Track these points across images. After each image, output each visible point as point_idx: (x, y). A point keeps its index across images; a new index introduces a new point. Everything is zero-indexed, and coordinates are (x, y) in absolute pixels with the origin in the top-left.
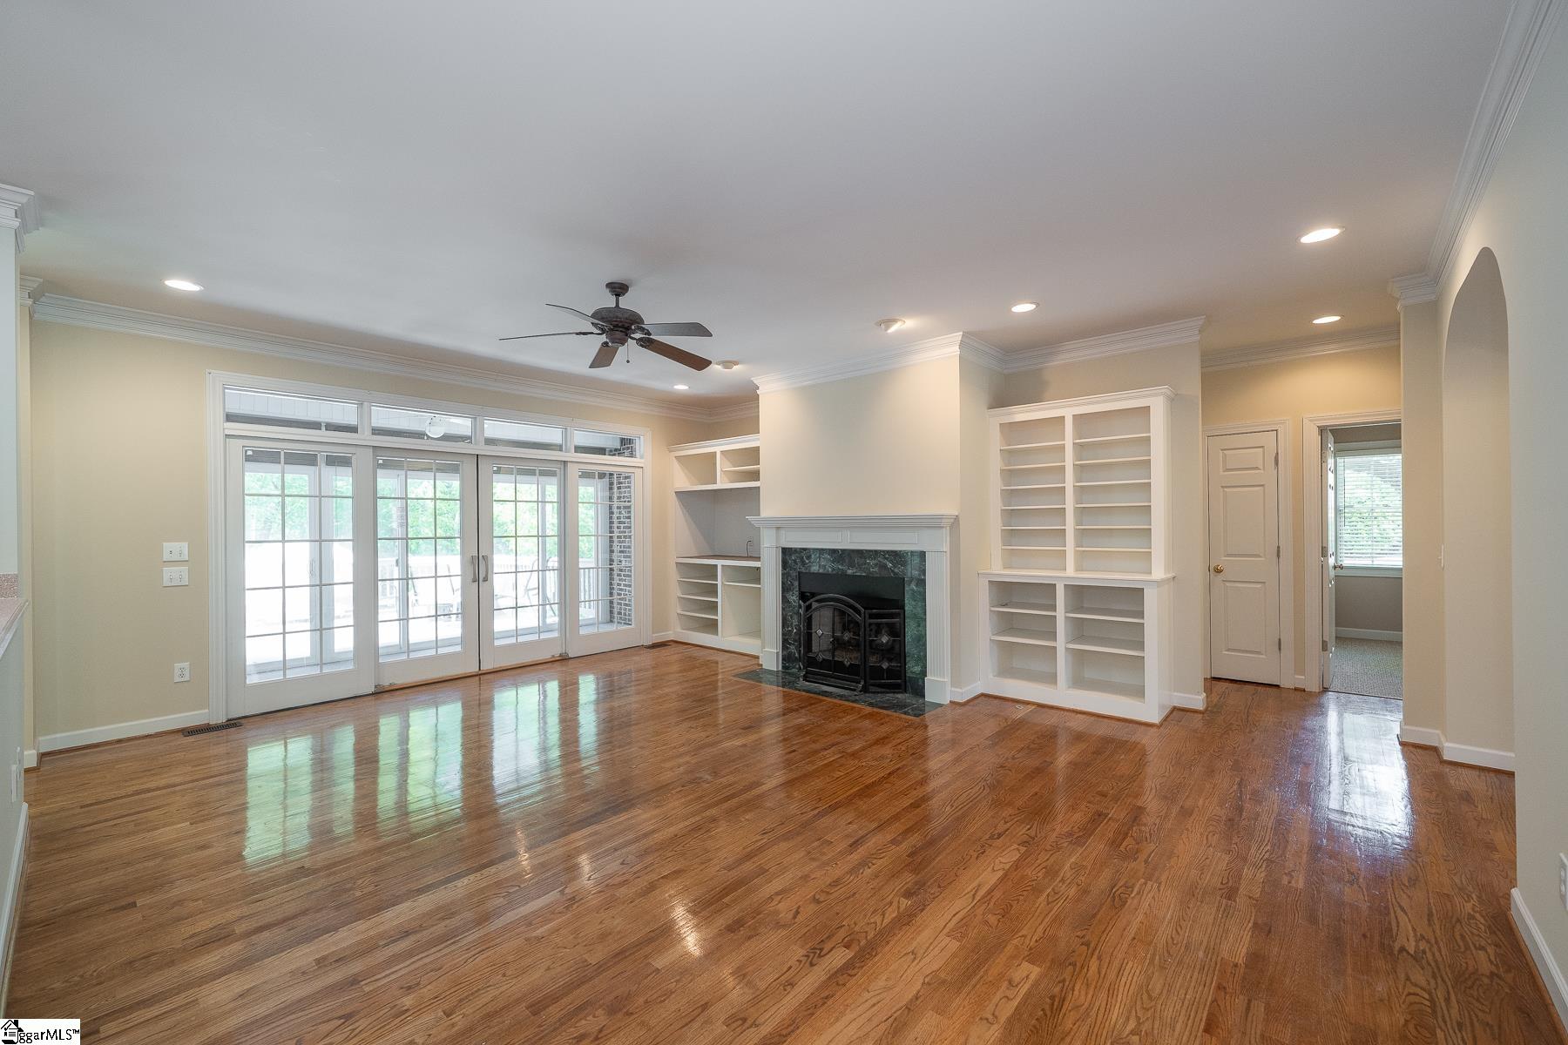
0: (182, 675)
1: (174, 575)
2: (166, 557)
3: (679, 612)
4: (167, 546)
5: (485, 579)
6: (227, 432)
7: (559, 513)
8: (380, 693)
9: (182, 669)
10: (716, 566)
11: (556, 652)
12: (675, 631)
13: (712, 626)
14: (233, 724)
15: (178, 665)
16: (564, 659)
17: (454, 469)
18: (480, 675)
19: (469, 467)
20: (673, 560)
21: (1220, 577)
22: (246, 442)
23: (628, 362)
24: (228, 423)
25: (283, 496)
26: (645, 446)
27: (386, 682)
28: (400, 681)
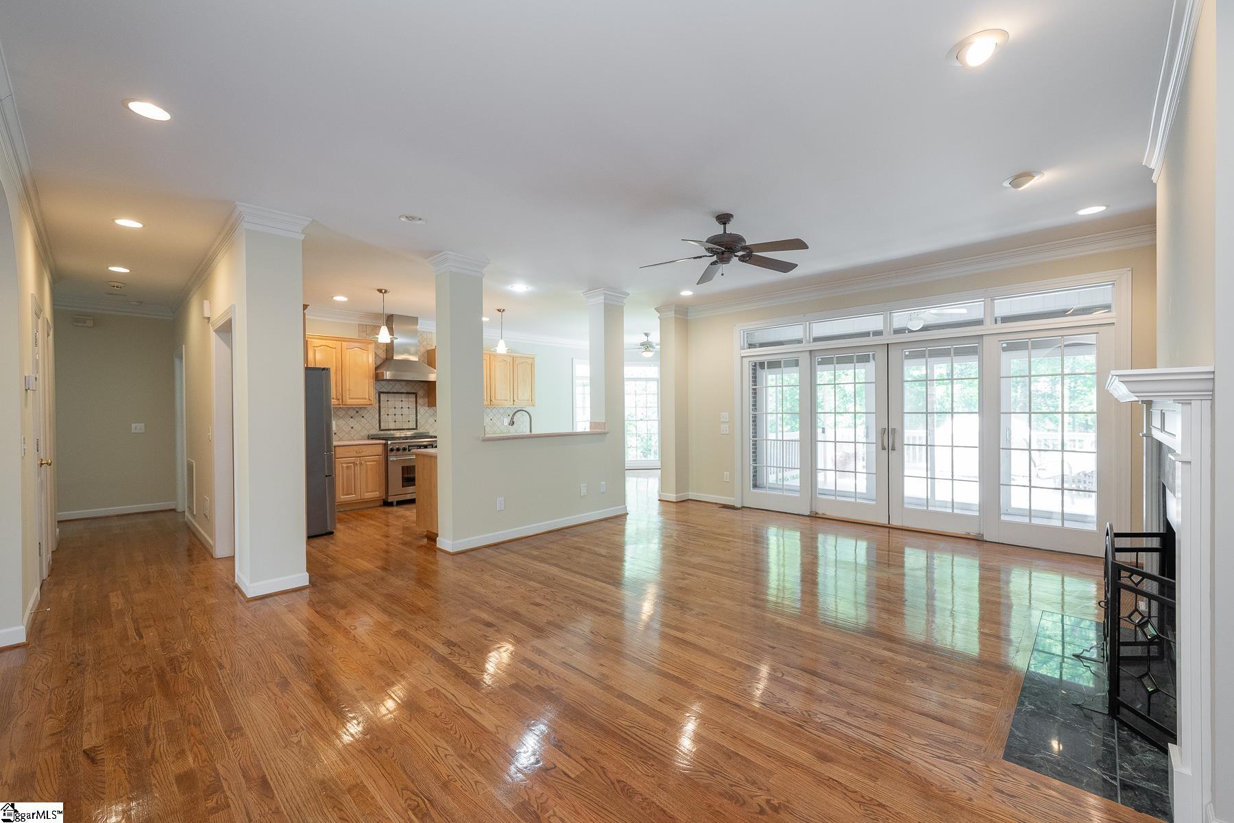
0: (726, 479)
2: (722, 419)
4: (722, 414)
5: (893, 448)
6: (742, 355)
7: (979, 389)
9: (727, 475)
11: (973, 531)
16: (979, 540)
17: (864, 359)
18: (889, 528)
19: (881, 355)
22: (750, 359)
23: (722, 275)
28: (830, 513)
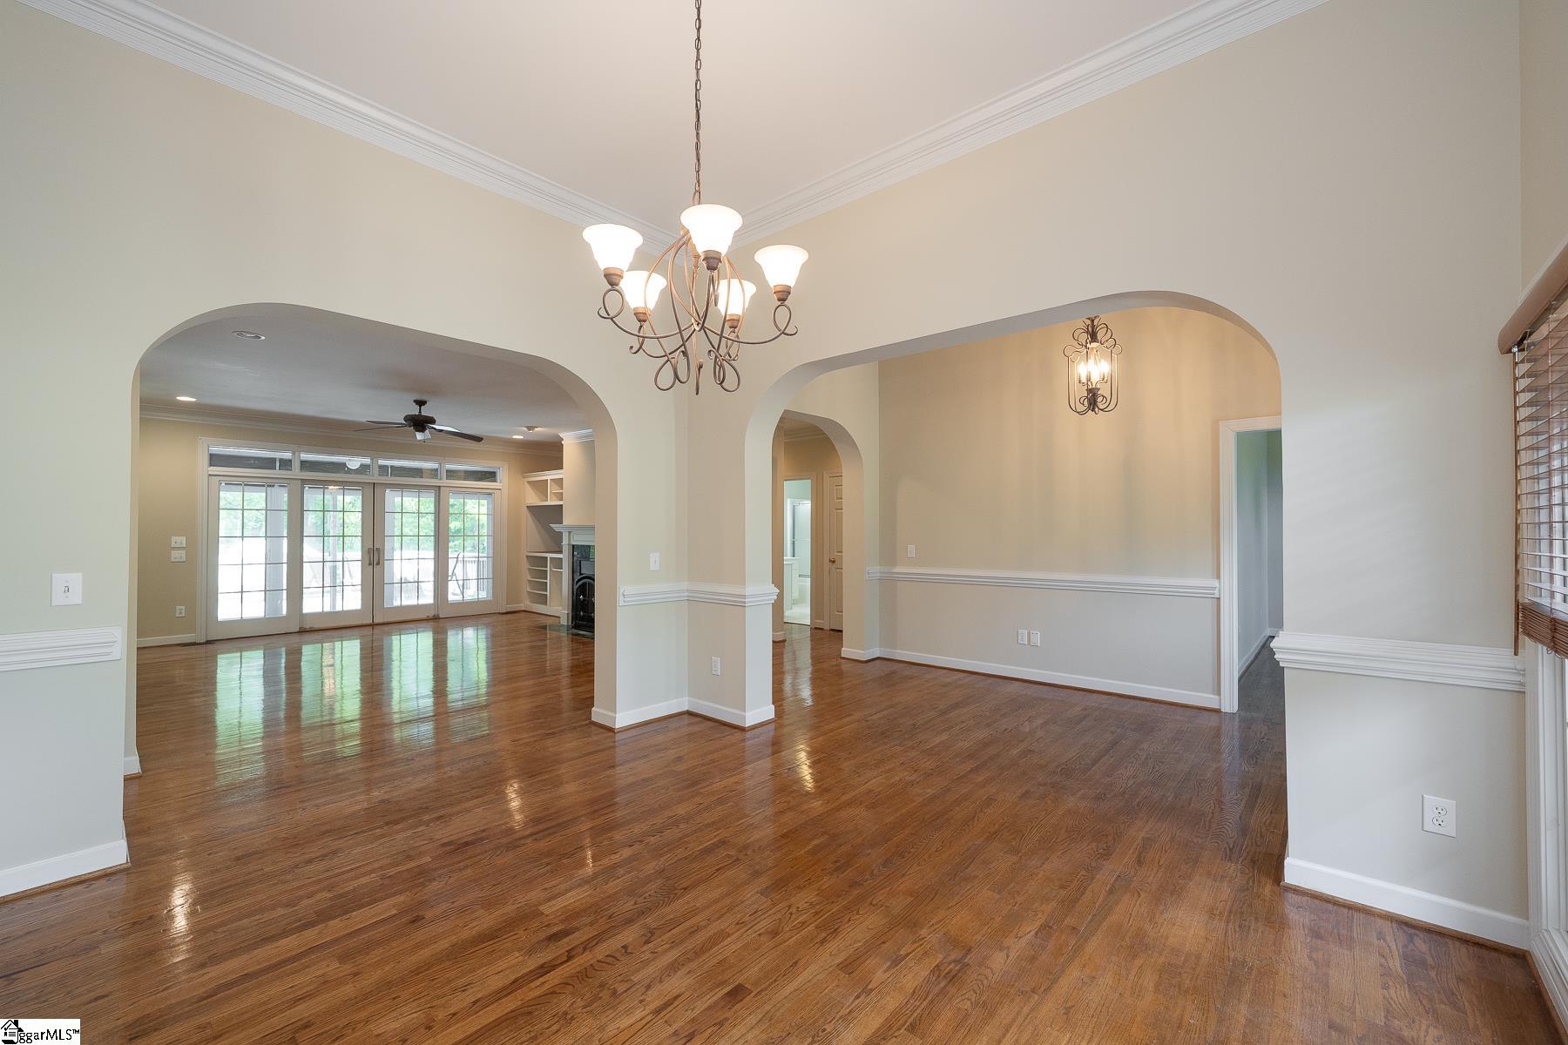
0: (181, 613)
1: (177, 555)
2: (173, 545)
3: (529, 590)
4: (174, 539)
5: (378, 564)
6: (210, 473)
7: (435, 521)
8: (302, 631)
9: (181, 610)
10: (547, 558)
11: (431, 614)
12: (526, 604)
13: (543, 600)
14: (208, 642)
15: (178, 607)
16: (436, 618)
17: (357, 492)
18: (373, 625)
19: (369, 491)
20: (524, 553)
21: (834, 565)
22: (221, 478)
24: (212, 468)
25: (243, 510)
26: (503, 475)
27: (307, 626)
